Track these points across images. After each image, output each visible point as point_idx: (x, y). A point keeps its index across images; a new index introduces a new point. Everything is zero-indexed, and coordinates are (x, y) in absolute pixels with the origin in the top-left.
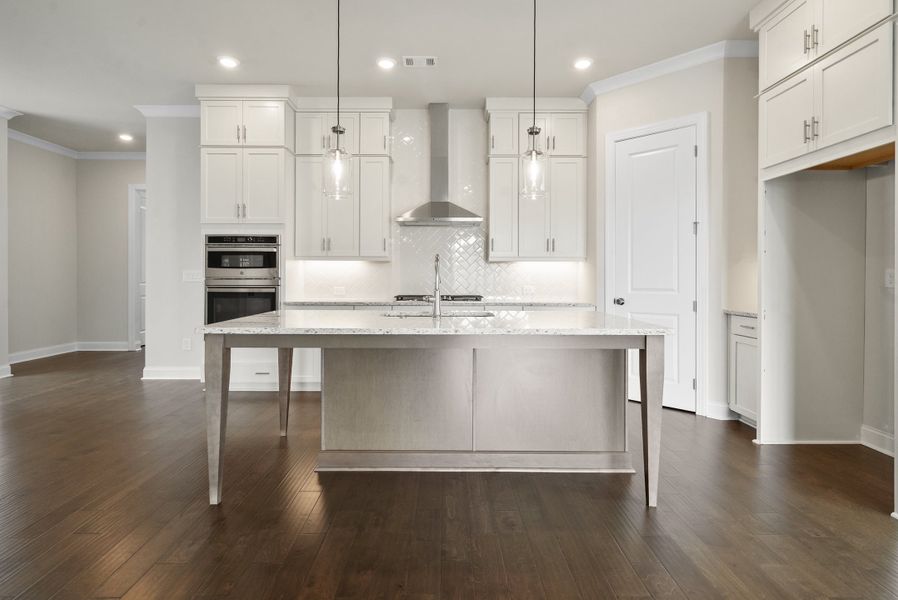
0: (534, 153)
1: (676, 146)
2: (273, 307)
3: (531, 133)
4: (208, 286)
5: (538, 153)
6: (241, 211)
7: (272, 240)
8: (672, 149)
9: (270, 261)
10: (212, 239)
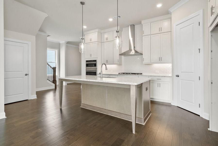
0: (117, 37)
1: (193, 23)
2: (96, 75)
3: (117, 32)
4: (86, 70)
5: (118, 37)
6: (91, 55)
7: (95, 61)
8: (193, 24)
9: (95, 65)
10: (87, 61)
